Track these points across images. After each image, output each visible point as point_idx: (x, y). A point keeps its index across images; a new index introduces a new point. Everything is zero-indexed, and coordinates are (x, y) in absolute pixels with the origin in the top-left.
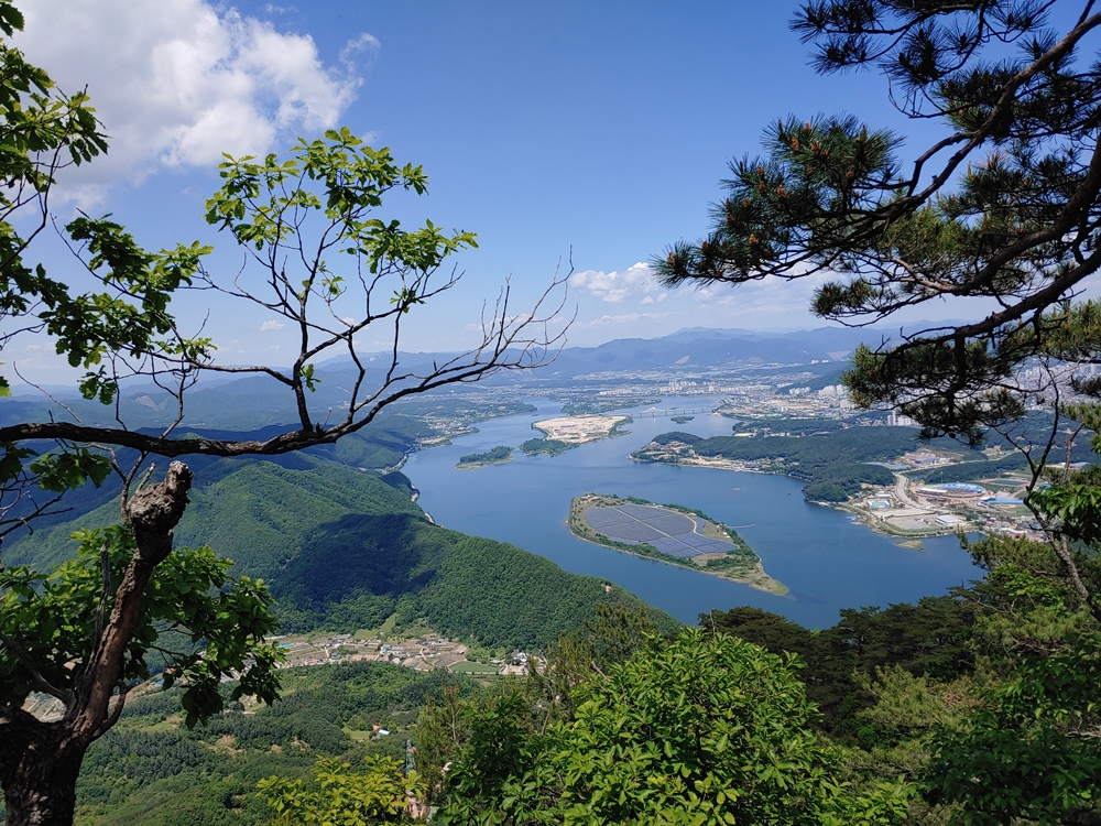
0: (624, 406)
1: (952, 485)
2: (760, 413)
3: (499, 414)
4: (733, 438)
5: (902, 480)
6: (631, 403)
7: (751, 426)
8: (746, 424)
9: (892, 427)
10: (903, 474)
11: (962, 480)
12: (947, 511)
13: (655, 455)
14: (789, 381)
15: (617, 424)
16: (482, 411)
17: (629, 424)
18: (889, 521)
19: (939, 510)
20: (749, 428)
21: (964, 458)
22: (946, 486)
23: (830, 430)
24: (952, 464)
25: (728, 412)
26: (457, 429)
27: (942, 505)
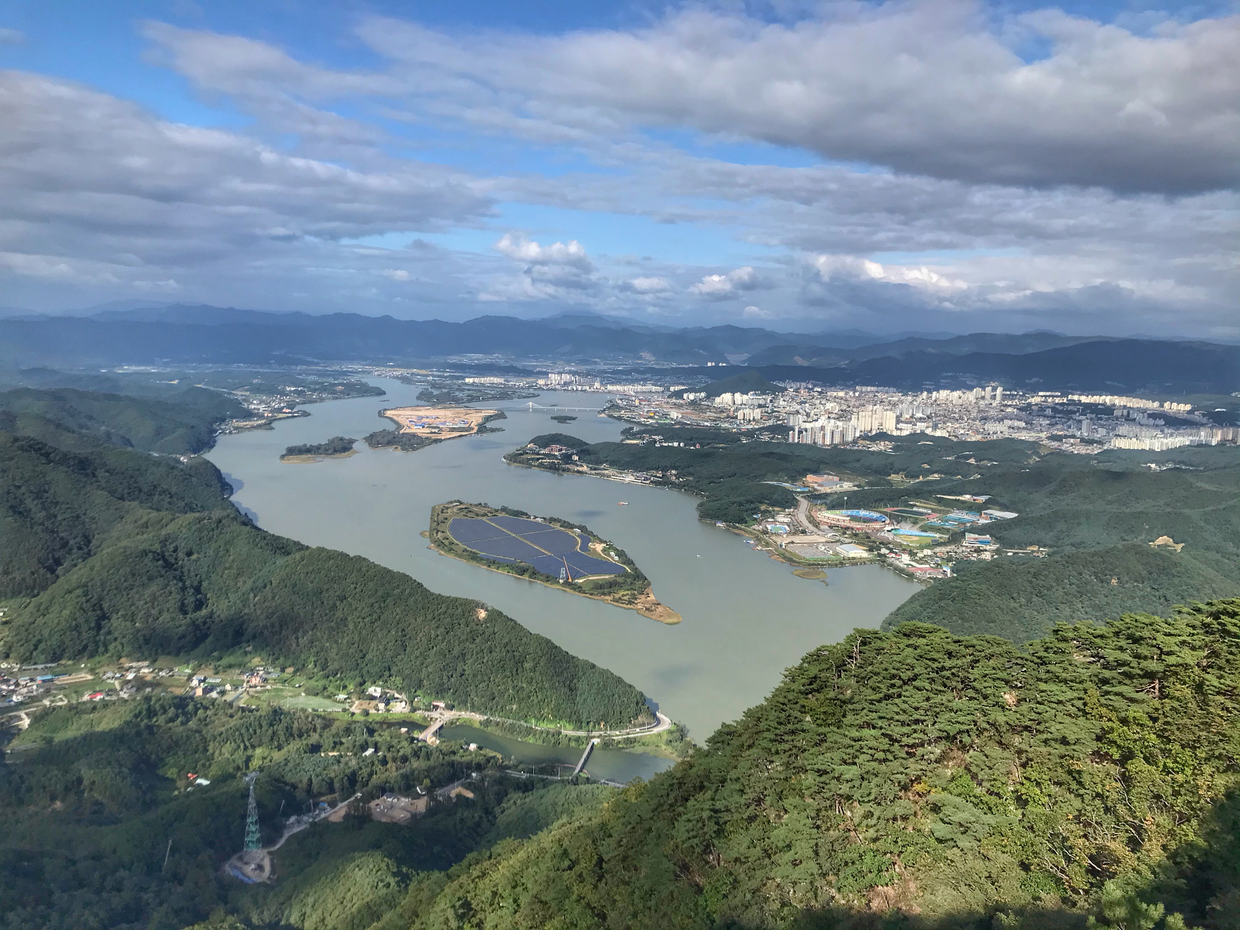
0: (494, 398)
1: (854, 512)
2: (651, 418)
3: (336, 395)
4: (621, 445)
5: (804, 504)
6: (504, 394)
7: (641, 432)
8: (636, 429)
9: (793, 444)
10: (804, 497)
11: (867, 507)
12: (850, 540)
13: (533, 459)
14: (683, 384)
15: (488, 419)
16: (314, 390)
17: (502, 420)
18: (790, 548)
19: (842, 539)
20: (637, 435)
21: (868, 484)
22: (849, 512)
23: (727, 442)
24: (856, 488)
25: (616, 414)
26: (280, 410)
27: (844, 533)
